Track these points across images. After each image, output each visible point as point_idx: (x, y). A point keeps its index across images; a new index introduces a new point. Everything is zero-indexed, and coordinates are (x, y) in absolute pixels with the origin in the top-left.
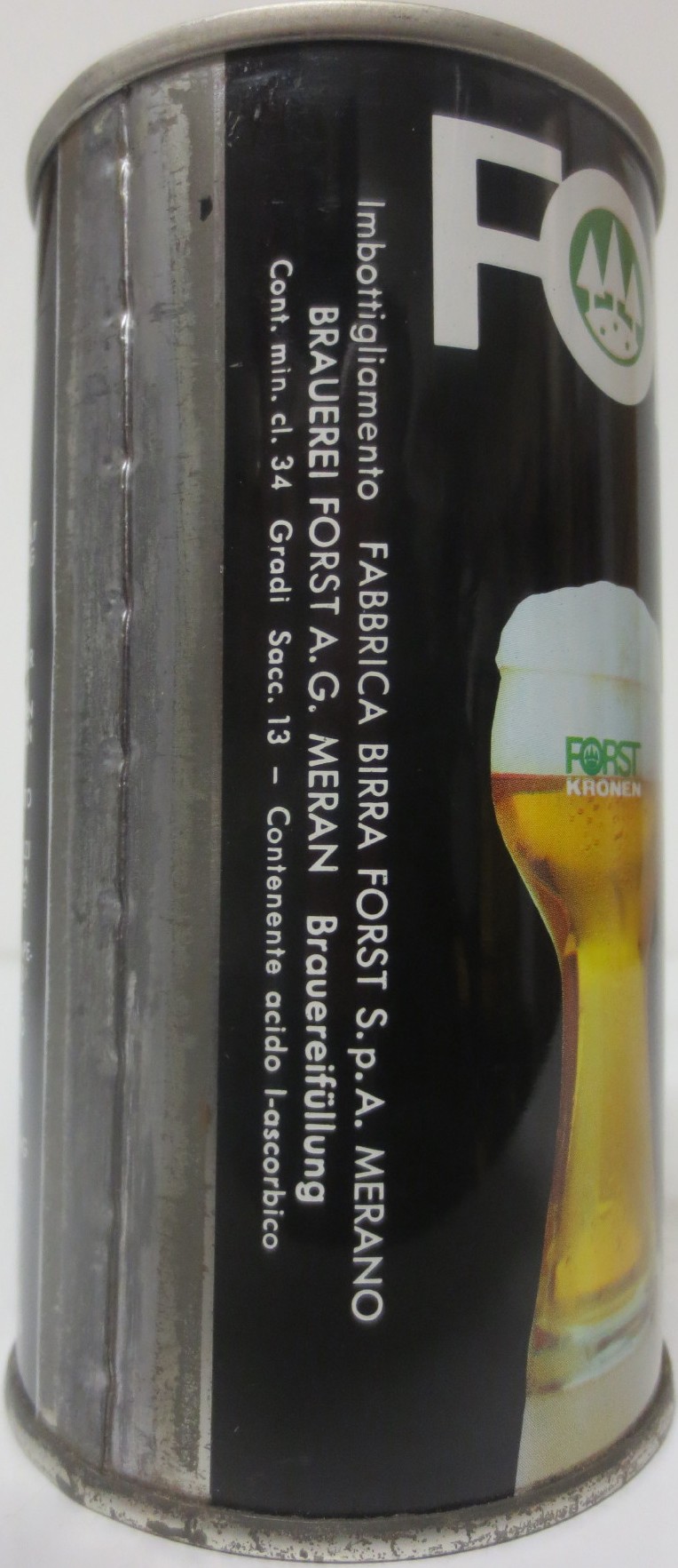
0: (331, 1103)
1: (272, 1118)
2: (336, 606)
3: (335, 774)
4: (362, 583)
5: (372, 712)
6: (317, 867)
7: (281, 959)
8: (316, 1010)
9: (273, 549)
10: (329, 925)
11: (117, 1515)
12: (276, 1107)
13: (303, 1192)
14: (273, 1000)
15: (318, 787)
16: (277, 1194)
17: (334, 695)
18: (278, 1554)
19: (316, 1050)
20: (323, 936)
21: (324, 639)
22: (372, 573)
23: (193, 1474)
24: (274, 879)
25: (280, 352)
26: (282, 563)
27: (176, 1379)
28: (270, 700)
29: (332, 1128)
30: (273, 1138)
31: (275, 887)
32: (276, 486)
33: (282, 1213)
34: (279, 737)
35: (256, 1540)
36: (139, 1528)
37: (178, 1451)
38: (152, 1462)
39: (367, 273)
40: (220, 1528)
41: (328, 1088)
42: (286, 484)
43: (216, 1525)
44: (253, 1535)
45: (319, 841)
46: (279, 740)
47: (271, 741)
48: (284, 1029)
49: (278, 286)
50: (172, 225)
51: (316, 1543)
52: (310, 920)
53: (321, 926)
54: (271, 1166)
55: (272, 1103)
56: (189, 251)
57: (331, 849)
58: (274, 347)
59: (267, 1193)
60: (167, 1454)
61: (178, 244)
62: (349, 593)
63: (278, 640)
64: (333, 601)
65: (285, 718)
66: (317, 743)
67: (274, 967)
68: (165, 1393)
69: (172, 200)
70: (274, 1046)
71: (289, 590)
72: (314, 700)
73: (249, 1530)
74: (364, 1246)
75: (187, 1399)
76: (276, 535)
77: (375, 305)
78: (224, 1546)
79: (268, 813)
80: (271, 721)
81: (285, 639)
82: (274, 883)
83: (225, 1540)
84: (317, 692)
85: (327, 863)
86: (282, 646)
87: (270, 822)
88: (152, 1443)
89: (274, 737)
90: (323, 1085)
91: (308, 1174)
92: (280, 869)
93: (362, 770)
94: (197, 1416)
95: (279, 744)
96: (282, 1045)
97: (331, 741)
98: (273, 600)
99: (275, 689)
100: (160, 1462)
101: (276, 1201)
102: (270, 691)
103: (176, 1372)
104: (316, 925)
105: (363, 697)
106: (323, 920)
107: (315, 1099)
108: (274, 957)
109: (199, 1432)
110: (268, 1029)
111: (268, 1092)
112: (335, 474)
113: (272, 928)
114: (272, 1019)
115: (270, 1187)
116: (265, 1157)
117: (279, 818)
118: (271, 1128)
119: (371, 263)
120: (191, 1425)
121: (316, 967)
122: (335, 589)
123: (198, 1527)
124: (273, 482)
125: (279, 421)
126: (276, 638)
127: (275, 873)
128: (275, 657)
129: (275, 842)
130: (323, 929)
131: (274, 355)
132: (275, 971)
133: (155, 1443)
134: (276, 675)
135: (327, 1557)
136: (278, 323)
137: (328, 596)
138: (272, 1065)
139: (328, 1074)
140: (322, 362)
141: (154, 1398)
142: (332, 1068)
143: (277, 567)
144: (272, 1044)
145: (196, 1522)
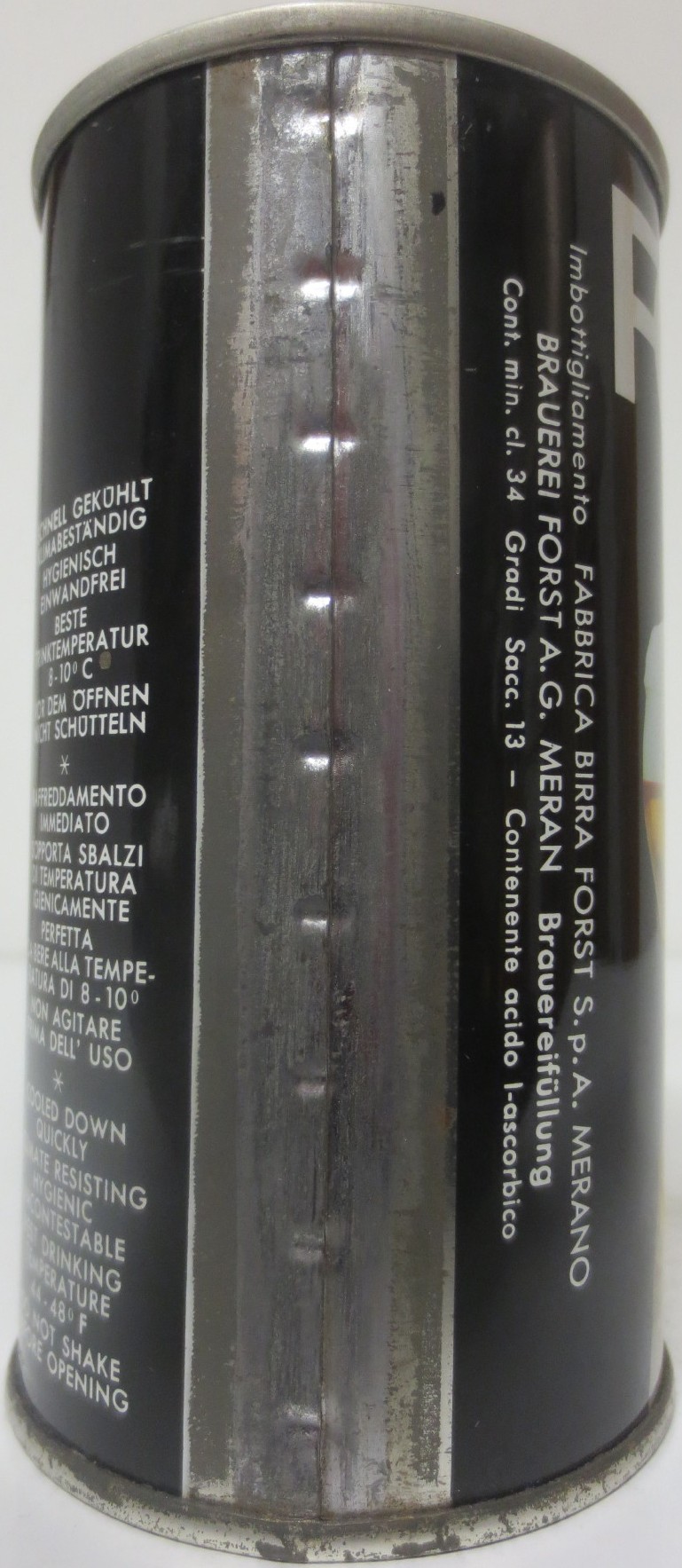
0: (556, 1089)
1: (510, 1111)
2: (559, 620)
3: (559, 778)
4: (577, 602)
5: (585, 722)
6: (547, 867)
7: (518, 957)
8: (546, 1003)
9: (508, 558)
10: (555, 921)
11: (354, 1556)
12: (515, 1101)
13: (535, 1179)
14: (511, 996)
15: (547, 792)
16: (513, 1184)
17: (558, 704)
18: (525, 1529)
19: (545, 1040)
20: (552, 932)
21: (551, 651)
22: (584, 594)
23: (433, 1483)
24: (513, 879)
25: (513, 368)
26: (517, 573)
27: (414, 1393)
28: (508, 705)
29: (556, 1112)
30: (511, 1130)
31: (513, 887)
32: (511, 497)
33: (519, 1201)
34: (516, 741)
35: (506, 1522)
36: (385, 1559)
37: (416, 1466)
38: (385, 1488)
39: (577, 314)
40: (470, 1525)
41: (554, 1076)
42: (520, 497)
43: (468, 1524)
44: (503, 1520)
45: (548, 842)
46: (516, 744)
47: (510, 746)
48: (520, 1024)
49: (510, 304)
50: (399, 208)
51: (553, 1504)
52: (542, 917)
53: (549, 921)
54: (510, 1158)
55: (510, 1097)
56: (419, 241)
57: (556, 849)
58: (507, 362)
59: (506, 1185)
60: (405, 1474)
61: (406, 230)
62: (568, 608)
63: (514, 646)
64: (557, 616)
65: (520, 723)
66: (547, 749)
67: (512, 965)
68: (401, 1412)
69: (399, 182)
70: (512, 1041)
71: (522, 600)
72: (544, 708)
73: (498, 1517)
74: (578, 1216)
75: (426, 1410)
76: (511, 545)
77: (582, 345)
78: (477, 1539)
79: (506, 814)
80: (509, 726)
81: (520, 647)
82: (512, 883)
83: (479, 1533)
84: (547, 701)
85: (554, 863)
86: (517, 653)
87: (508, 824)
88: (385, 1468)
89: (511, 742)
90: (550, 1073)
91: (540, 1159)
92: (517, 869)
93: (578, 775)
94: (437, 1424)
95: (515, 749)
96: (519, 1040)
97: (556, 748)
98: (509, 608)
99: (512, 695)
100: (394, 1483)
101: (514, 1191)
102: (507, 697)
103: (413, 1385)
104: (546, 922)
105: (578, 707)
106: (550, 916)
107: (545, 1087)
108: (512, 955)
109: (439, 1439)
110: (508, 1026)
111: (507, 1086)
112: (557, 496)
113: (511, 928)
114: (511, 1015)
115: (509, 1178)
116: (505, 1150)
117: (516, 819)
118: (509, 1121)
119: (580, 304)
120: (431, 1434)
121: (545, 961)
122: (558, 604)
123: (451, 1533)
124: (509, 493)
125: (513, 434)
126: (512, 645)
127: (513, 874)
128: (512, 663)
129: (513, 843)
130: (552, 925)
131: (507, 369)
132: (513, 969)
133: (389, 1468)
134: (512, 681)
135: (562, 1515)
136: (511, 340)
137: (552, 610)
138: (511, 1060)
139: (554, 1062)
140: (549, 388)
141: (387, 1421)
142: (557, 1056)
143: (513, 576)
144: (511, 1039)
145: (447, 1528)
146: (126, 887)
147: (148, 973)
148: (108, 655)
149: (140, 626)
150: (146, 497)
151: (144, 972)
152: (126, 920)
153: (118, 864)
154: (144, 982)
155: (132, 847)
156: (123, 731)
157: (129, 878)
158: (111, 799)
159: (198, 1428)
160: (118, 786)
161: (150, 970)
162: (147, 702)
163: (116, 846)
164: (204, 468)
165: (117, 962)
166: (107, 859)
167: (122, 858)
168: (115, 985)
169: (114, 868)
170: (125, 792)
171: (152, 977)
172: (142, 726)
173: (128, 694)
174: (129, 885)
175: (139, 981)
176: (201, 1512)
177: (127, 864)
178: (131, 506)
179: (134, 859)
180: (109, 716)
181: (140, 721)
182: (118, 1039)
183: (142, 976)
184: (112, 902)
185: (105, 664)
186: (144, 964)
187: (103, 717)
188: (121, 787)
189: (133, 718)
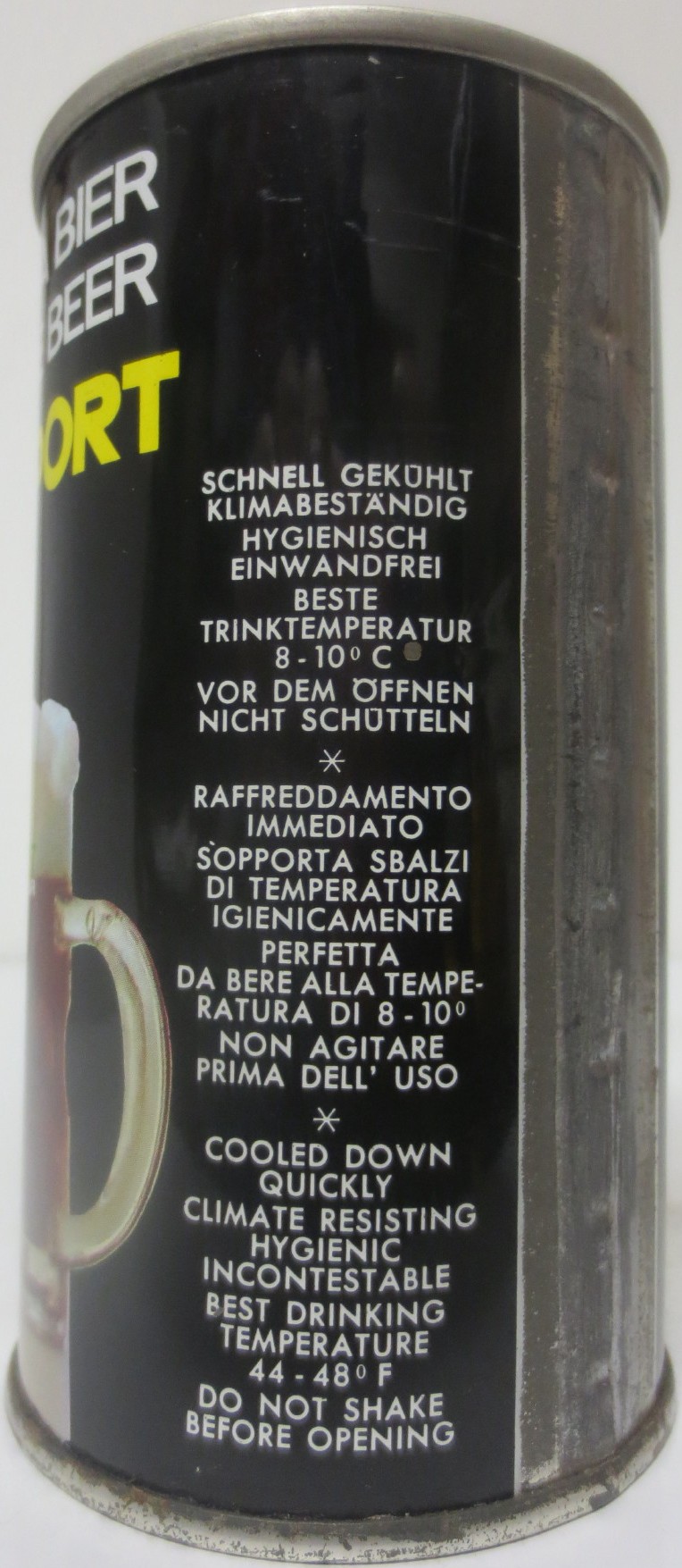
146: (447, 894)
147: (477, 981)
148: (418, 647)
149: (461, 622)
150: (466, 489)
151: (471, 981)
152: (449, 929)
153: (435, 870)
154: (471, 991)
155: (455, 853)
156: (440, 729)
157: (452, 884)
158: (425, 802)
159: (530, 1421)
160: (434, 788)
161: (477, 978)
162: (471, 702)
163: (434, 853)
164: (524, 476)
165: (437, 974)
166: (422, 865)
167: (442, 861)
168: (434, 999)
169: (430, 875)
170: (445, 795)
171: (479, 985)
172: (466, 726)
173: (447, 691)
174: (452, 891)
175: (464, 991)
176: (540, 1497)
177: (449, 870)
178: (446, 494)
179: (458, 863)
180: (419, 712)
181: (464, 720)
182: (440, 1056)
183: (468, 986)
184: (429, 912)
185: (413, 654)
186: (471, 973)
187: (409, 712)
188: (439, 790)
189: (454, 717)
